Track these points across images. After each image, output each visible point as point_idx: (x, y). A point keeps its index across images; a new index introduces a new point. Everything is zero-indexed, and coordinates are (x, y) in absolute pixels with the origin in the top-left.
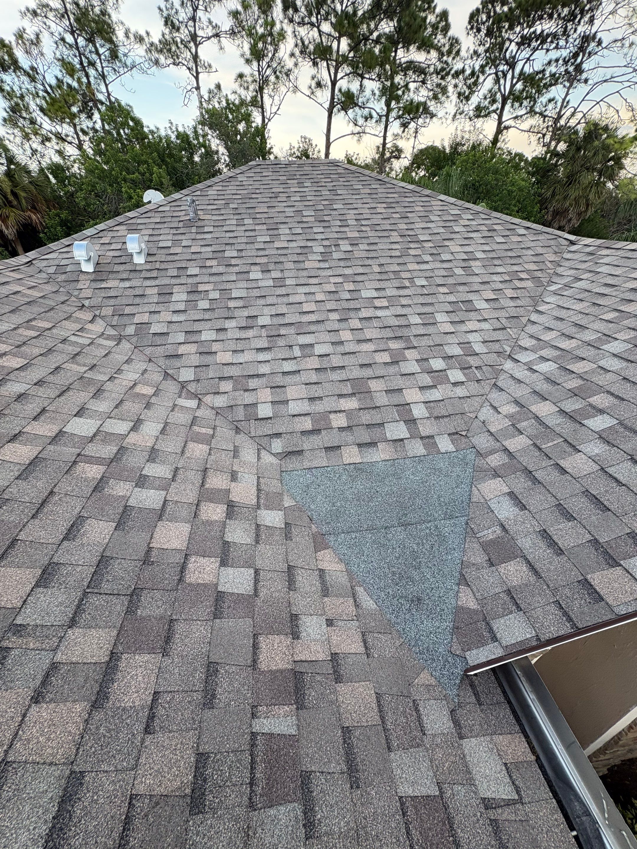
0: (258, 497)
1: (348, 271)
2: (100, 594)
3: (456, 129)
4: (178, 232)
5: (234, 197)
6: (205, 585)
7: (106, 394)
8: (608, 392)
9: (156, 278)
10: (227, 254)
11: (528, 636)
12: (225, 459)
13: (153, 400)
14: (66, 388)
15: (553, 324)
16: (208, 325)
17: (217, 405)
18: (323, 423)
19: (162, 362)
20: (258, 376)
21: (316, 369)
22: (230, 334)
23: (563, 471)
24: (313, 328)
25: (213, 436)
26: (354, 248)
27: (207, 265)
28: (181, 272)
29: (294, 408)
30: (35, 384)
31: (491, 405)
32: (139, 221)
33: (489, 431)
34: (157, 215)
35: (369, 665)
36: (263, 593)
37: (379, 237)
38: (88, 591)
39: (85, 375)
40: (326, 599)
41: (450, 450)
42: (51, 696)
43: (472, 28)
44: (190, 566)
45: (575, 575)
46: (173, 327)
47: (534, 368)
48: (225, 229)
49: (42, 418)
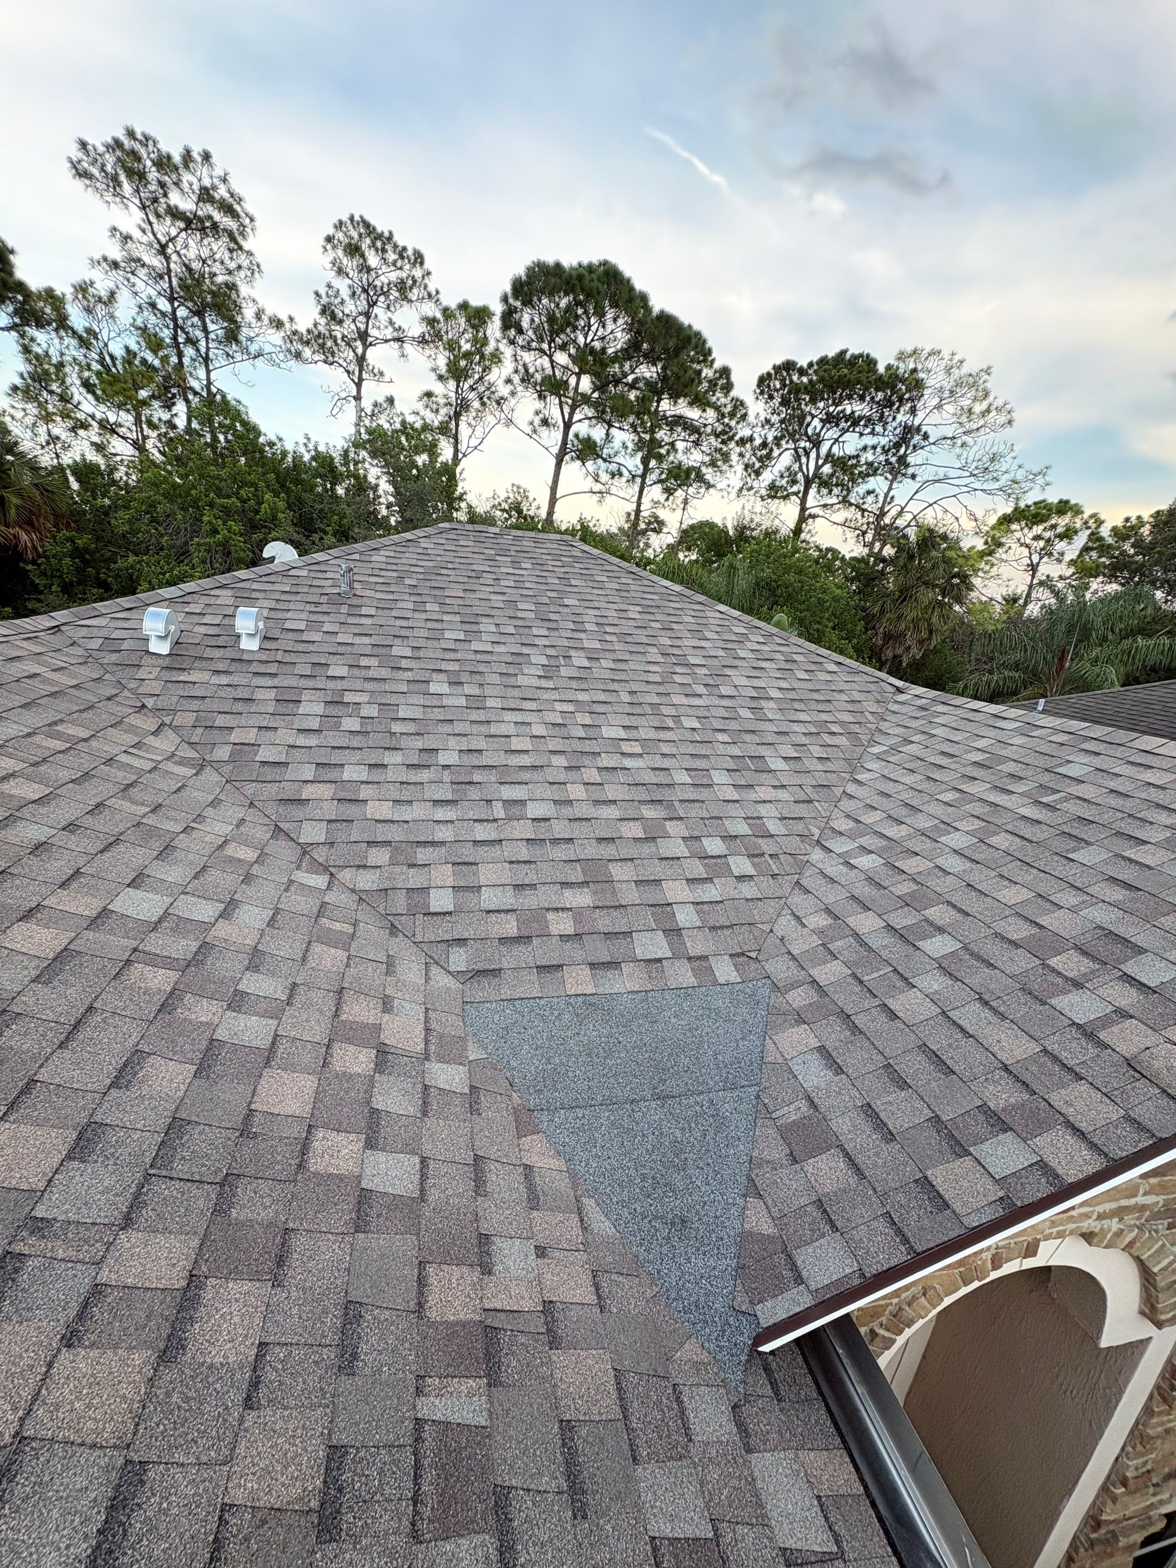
0: (427, 1042)
1: (582, 697)
2: (171, 1179)
3: (743, 508)
4: (318, 609)
5: (412, 569)
6: (341, 1178)
7: (178, 854)
8: (949, 903)
9: (275, 675)
10: (395, 651)
11: (848, 1271)
12: (373, 975)
13: (255, 870)
14: (113, 839)
15: (877, 801)
16: (357, 756)
17: (361, 885)
18: (535, 925)
19: (271, 809)
20: (433, 843)
21: (528, 840)
22: (391, 775)
23: (893, 1015)
24: (526, 776)
25: (353, 936)
26: (593, 664)
27: (362, 663)
28: (318, 672)
29: (488, 898)
30: (63, 829)
31: (793, 914)
32: (255, 586)
33: (789, 953)
34: (286, 580)
35: (604, 1324)
36: (434, 1195)
37: (631, 652)
38: (152, 1172)
39: (144, 821)
40: (535, 1213)
41: (732, 980)
42: (93, 1338)
43: (762, 393)
44: (316, 1144)
45: (911, 1172)
46: (297, 753)
47: (852, 861)
48: (394, 613)
49: (74, 885)
